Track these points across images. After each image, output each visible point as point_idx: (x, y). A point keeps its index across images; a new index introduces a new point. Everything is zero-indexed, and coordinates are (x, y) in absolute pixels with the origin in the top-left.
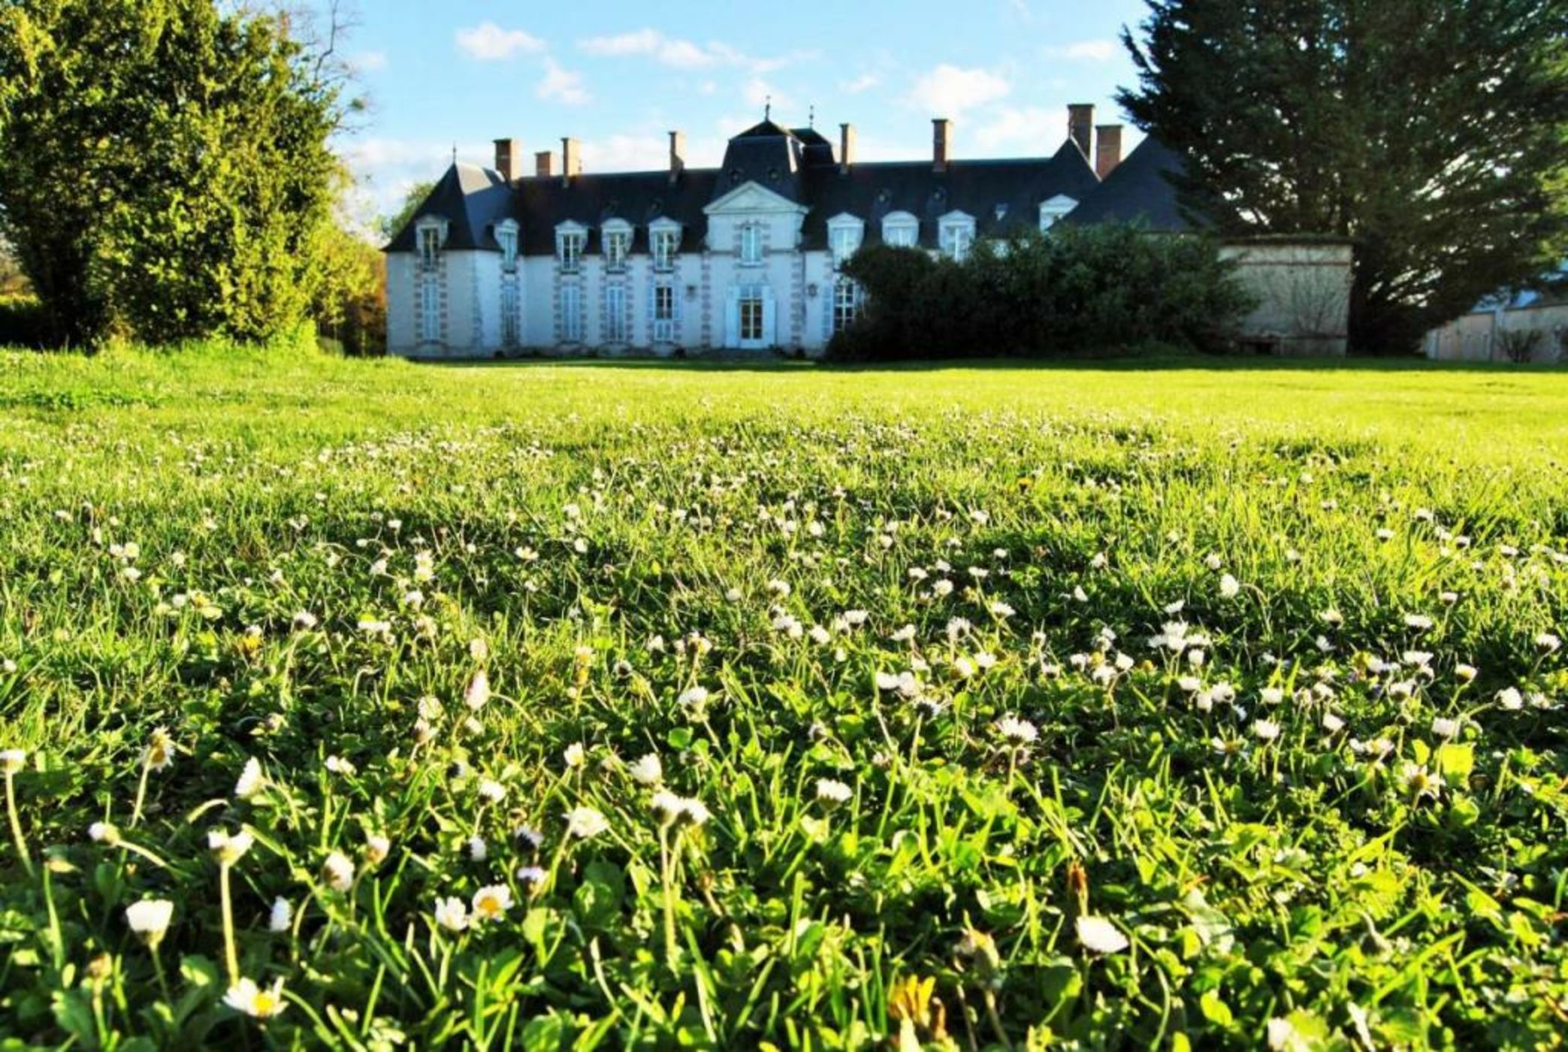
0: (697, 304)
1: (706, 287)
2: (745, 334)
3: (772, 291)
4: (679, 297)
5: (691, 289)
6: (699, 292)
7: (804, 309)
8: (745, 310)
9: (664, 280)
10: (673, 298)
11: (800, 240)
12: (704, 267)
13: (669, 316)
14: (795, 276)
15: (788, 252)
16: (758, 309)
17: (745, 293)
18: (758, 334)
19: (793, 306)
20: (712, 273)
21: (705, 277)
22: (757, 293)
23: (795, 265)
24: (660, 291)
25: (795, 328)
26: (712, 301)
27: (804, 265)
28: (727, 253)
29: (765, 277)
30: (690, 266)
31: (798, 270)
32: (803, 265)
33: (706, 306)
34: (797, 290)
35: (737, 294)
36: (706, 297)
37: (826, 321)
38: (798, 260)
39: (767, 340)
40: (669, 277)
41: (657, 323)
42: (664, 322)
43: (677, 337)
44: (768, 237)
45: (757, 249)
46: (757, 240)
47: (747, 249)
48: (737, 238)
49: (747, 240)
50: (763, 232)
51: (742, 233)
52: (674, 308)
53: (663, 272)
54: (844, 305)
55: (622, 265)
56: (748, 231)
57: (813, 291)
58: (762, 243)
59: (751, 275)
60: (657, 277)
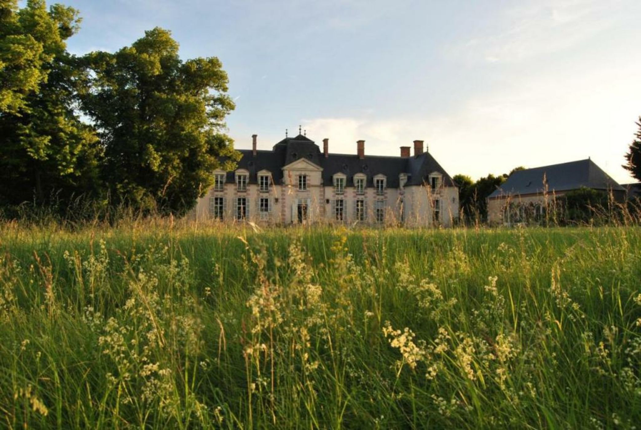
0: (279, 205)
1: (283, 199)
2: (300, 218)
3: (312, 201)
4: (271, 202)
5: (277, 200)
6: (280, 200)
7: (324, 209)
8: (300, 208)
9: (265, 196)
10: (269, 203)
11: (322, 182)
12: (283, 191)
13: (267, 210)
14: (321, 196)
15: (317, 186)
16: (306, 208)
17: (300, 201)
18: (305, 218)
19: (320, 207)
20: (286, 193)
21: (283, 195)
22: (306, 202)
23: (320, 191)
24: (262, 200)
25: (321, 216)
26: (286, 205)
27: (324, 191)
28: (292, 185)
29: (308, 196)
30: (276, 191)
31: (322, 193)
33: (283, 207)
34: (322, 201)
35: (297, 201)
36: (283, 203)
37: (333, 213)
38: (322, 189)
40: (267, 194)
41: (261, 213)
42: (264, 213)
43: (271, 219)
44: (309, 180)
45: (304, 184)
46: (304, 181)
47: (300, 184)
48: (296, 180)
49: (300, 181)
50: (307, 178)
51: (298, 178)
52: (269, 207)
53: (264, 192)
54: (339, 207)
55: (245, 189)
56: (300, 177)
57: (328, 201)
58: (307, 182)
59: (303, 195)
60: (261, 194)
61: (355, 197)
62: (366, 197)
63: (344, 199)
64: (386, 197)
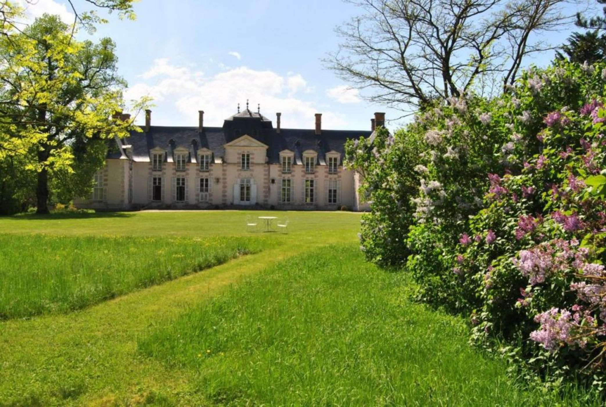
0: (220, 186)
1: (225, 179)
2: (242, 199)
3: (255, 181)
4: (212, 183)
5: (218, 180)
6: (221, 181)
7: (269, 189)
8: (242, 188)
9: (205, 175)
10: (209, 183)
11: (267, 160)
12: (224, 170)
13: (207, 190)
14: (265, 175)
15: (262, 164)
16: (248, 188)
17: (242, 181)
18: (248, 199)
19: (265, 187)
20: (227, 172)
21: (224, 175)
22: (248, 181)
23: (265, 170)
24: (202, 180)
25: (266, 197)
26: (227, 185)
28: (234, 164)
29: (252, 175)
30: (216, 170)
31: (267, 173)
32: (269, 170)
33: (225, 187)
34: (266, 181)
35: (239, 181)
36: (225, 183)
37: (279, 193)
38: (267, 168)
39: (253, 201)
40: (207, 174)
41: (201, 194)
42: (204, 194)
43: (211, 200)
44: (253, 158)
45: (248, 163)
46: (248, 159)
47: (243, 163)
48: (239, 158)
49: (243, 159)
50: (251, 156)
51: (241, 156)
52: (209, 187)
53: (203, 171)
54: (286, 187)
55: (184, 168)
56: (243, 155)
57: (273, 181)
58: (251, 161)
59: (245, 174)
60: (201, 174)
61: (303, 176)
62: (316, 177)
63: (291, 178)
64: (340, 177)
